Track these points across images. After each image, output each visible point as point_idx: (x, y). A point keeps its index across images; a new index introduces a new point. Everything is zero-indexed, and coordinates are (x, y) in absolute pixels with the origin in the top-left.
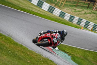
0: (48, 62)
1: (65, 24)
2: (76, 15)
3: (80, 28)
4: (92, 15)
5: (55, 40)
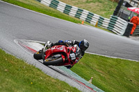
0: (34, 70)
1: (58, 17)
2: (75, 5)
3: (80, 22)
4: (97, 4)
5: (73, 55)
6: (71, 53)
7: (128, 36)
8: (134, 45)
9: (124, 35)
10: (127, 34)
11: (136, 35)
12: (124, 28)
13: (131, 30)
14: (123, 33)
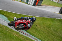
5: (29, 25)
6: (28, 24)
7: (35, 6)
8: (38, 10)
9: (33, 5)
10: (34, 5)
11: (38, 5)
12: (33, 2)
13: (36, 3)
14: (32, 4)
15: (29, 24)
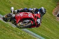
15: (39, 19)
